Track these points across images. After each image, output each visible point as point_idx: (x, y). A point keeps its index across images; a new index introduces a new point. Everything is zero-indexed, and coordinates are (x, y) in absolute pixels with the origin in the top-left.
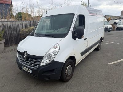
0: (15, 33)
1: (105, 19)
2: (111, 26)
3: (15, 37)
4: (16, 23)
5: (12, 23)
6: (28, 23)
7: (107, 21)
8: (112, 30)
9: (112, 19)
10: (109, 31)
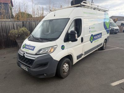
0: (5, 34)
1: (111, 19)
2: (117, 28)
6: (21, 23)
7: (113, 22)
8: (119, 32)
9: (119, 20)
10: (116, 33)
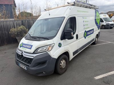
3: (7, 37)
4: (7, 23)
5: (3, 23)
